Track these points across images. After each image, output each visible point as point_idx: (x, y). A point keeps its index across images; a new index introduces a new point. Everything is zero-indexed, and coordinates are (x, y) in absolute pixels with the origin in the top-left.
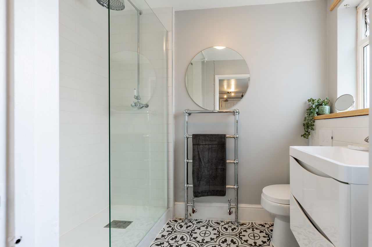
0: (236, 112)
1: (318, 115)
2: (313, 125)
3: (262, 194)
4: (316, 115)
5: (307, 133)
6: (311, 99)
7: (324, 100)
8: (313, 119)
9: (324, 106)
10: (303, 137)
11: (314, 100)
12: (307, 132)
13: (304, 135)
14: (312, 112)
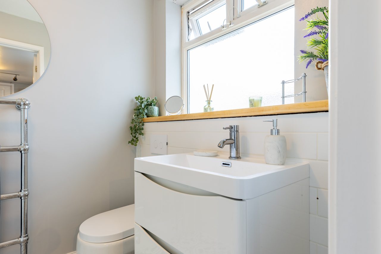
0: (24, 104)
1: (147, 117)
2: (143, 129)
3: (79, 233)
4: (145, 116)
5: (135, 139)
6: (139, 96)
7: (153, 100)
8: (142, 121)
9: (153, 106)
10: (130, 144)
11: (142, 98)
12: (135, 137)
13: (131, 141)
14: (140, 113)
